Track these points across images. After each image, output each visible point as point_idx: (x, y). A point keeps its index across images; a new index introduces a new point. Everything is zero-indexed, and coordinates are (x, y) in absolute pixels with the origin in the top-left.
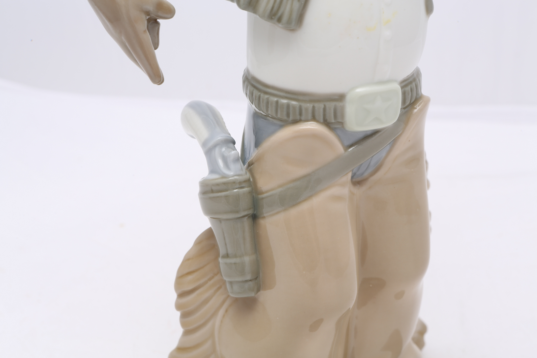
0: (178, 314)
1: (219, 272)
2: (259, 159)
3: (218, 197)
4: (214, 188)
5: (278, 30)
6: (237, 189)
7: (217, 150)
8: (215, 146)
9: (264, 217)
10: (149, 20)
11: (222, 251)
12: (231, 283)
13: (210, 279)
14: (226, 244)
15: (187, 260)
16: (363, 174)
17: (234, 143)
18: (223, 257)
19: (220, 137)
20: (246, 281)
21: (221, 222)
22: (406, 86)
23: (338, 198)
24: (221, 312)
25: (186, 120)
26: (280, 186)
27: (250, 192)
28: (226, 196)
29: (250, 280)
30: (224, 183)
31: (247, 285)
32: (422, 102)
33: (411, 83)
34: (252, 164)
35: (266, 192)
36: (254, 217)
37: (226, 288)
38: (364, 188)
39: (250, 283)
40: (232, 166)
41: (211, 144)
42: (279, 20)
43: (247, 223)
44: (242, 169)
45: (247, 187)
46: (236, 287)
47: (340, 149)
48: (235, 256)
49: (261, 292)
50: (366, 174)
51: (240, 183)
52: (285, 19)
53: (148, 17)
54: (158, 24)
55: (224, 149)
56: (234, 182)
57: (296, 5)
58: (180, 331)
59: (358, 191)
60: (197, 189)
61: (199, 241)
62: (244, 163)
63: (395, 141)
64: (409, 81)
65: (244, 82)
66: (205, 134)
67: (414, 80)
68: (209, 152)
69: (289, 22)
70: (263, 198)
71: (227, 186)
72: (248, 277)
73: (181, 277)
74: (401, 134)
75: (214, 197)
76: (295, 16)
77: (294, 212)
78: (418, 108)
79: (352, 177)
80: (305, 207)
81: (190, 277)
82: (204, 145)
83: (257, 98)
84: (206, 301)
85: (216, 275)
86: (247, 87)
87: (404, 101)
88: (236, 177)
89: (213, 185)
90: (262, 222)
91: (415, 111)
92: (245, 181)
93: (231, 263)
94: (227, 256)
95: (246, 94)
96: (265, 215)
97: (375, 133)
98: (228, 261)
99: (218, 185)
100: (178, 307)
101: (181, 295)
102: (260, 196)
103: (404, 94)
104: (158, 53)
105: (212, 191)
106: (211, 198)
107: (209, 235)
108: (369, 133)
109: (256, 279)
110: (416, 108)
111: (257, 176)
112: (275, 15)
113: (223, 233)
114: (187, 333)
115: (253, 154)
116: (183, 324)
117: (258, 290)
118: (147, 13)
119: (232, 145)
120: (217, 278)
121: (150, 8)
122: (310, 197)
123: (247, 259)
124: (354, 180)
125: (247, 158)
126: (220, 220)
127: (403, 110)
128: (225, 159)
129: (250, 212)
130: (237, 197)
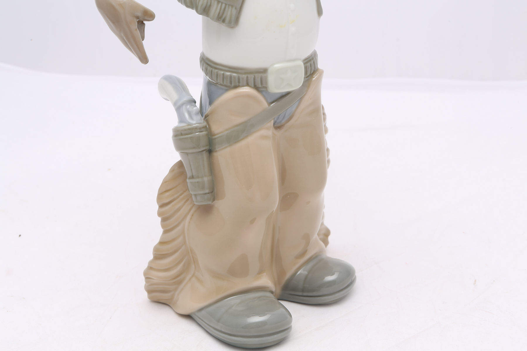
0: (159, 219)
1: (187, 189)
2: (212, 113)
3: (186, 138)
4: (183, 132)
5: (223, 27)
6: (198, 132)
7: (184, 107)
8: (183, 105)
9: (216, 151)
10: (138, 22)
11: (189, 174)
12: (195, 195)
13: (181, 195)
14: (191, 170)
15: (165, 182)
16: (281, 122)
17: (195, 102)
18: (190, 178)
19: (186, 99)
20: (206, 194)
21: (188, 155)
22: (307, 62)
23: (265, 137)
24: (189, 217)
25: (162, 88)
26: (227, 130)
27: (207, 135)
28: (191, 138)
29: (208, 193)
30: (189, 129)
31: (206, 196)
32: (318, 73)
33: (310, 60)
34: (208, 116)
35: (218, 134)
36: (210, 152)
37: (192, 200)
38: (282, 131)
39: (208, 195)
40: (195, 117)
41: (180, 103)
42: (224, 21)
43: (205, 155)
44: (201, 120)
45: (205, 131)
46: (199, 198)
47: (265, 105)
48: (198, 177)
49: (216, 201)
50: (283, 122)
51: (200, 128)
52: (227, 20)
53: (138, 20)
54: (144, 24)
55: (188, 107)
56: (196, 128)
57: (234, 12)
58: (161, 231)
59: (279, 133)
60: (171, 134)
61: (172, 170)
62: (202, 116)
63: (301, 99)
64: (309, 59)
65: (201, 62)
66: (175, 96)
67: (313, 59)
68: (178, 109)
69: (230, 22)
70: (215, 139)
71: (191, 130)
72: (207, 191)
73: (161, 194)
74: (305, 94)
75: (183, 139)
76: (233, 18)
77: (237, 146)
78: (315, 77)
79: (274, 124)
80: (243, 143)
81: (167, 194)
82: (175, 104)
83: (210, 72)
84: (179, 210)
85: (185, 191)
86: (203, 65)
87: (306, 73)
88: (197, 125)
89: (182, 130)
90: (215, 154)
91: (314, 79)
92: (203, 127)
93: (195, 182)
94: (192, 177)
95: (203, 70)
96: (217, 149)
97: (288, 93)
98: (193, 180)
99: (185, 130)
100: (160, 214)
101: (161, 206)
102: (214, 137)
103: (306, 68)
104: (144, 42)
105: (182, 135)
106: (180, 139)
107: (180, 164)
108: (284, 94)
109: (212, 192)
110: (314, 77)
111: (212, 124)
112: (221, 18)
113: (190, 162)
114: (165, 232)
115: (208, 110)
116: (163, 226)
117: (214, 200)
118: (138, 17)
119: (194, 104)
120: (185, 194)
121: (139, 14)
122: (246, 137)
123: (206, 179)
124: (275, 126)
125: (204, 112)
126: (187, 154)
127: (307, 79)
128: (189, 113)
129: (207, 148)
130: (198, 138)
